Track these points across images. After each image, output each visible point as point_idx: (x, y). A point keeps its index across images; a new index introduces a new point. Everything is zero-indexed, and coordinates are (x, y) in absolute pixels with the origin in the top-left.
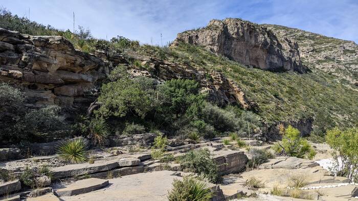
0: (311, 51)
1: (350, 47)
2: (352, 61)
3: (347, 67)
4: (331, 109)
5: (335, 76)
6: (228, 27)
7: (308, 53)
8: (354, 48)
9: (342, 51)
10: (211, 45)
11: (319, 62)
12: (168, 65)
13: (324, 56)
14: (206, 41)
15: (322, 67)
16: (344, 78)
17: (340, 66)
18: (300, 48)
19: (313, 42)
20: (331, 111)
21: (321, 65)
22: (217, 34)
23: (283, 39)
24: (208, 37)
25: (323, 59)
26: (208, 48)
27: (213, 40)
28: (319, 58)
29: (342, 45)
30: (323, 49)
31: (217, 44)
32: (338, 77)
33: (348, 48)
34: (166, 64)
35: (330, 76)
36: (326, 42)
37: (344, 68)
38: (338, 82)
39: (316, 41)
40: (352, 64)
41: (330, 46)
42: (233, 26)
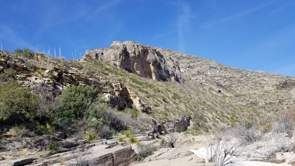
0: (188, 67)
1: (213, 64)
2: (215, 74)
3: (212, 79)
4: (204, 110)
5: (204, 85)
6: (127, 48)
7: (186, 68)
8: (216, 65)
9: (208, 67)
10: (114, 61)
11: (194, 75)
12: (72, 74)
13: (197, 71)
14: (110, 57)
15: (196, 78)
16: (211, 86)
17: (208, 78)
18: (180, 65)
19: (188, 61)
20: (204, 111)
21: (195, 77)
22: (119, 53)
23: (168, 58)
24: (112, 54)
25: (196, 73)
26: (112, 63)
27: (116, 57)
28: (194, 73)
29: (208, 63)
30: (196, 66)
31: (119, 60)
32: (206, 86)
33: (212, 66)
34: (70, 73)
35: (201, 85)
36: (197, 61)
37: (211, 79)
38: (207, 89)
39: (191, 60)
40: (215, 77)
41: (200, 64)
42: (131, 47)
